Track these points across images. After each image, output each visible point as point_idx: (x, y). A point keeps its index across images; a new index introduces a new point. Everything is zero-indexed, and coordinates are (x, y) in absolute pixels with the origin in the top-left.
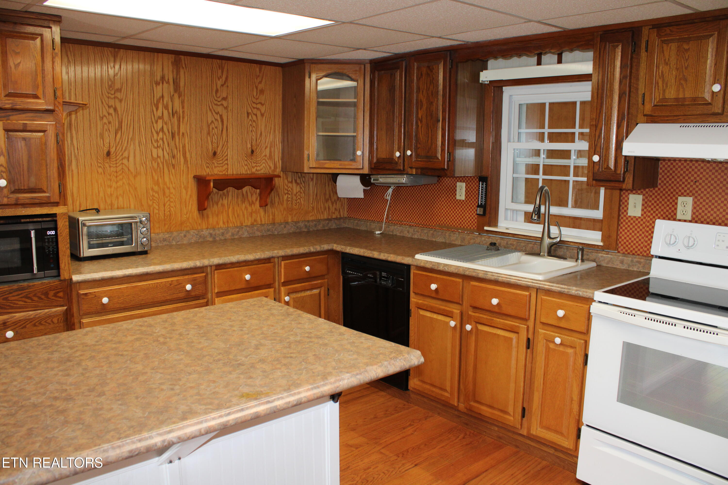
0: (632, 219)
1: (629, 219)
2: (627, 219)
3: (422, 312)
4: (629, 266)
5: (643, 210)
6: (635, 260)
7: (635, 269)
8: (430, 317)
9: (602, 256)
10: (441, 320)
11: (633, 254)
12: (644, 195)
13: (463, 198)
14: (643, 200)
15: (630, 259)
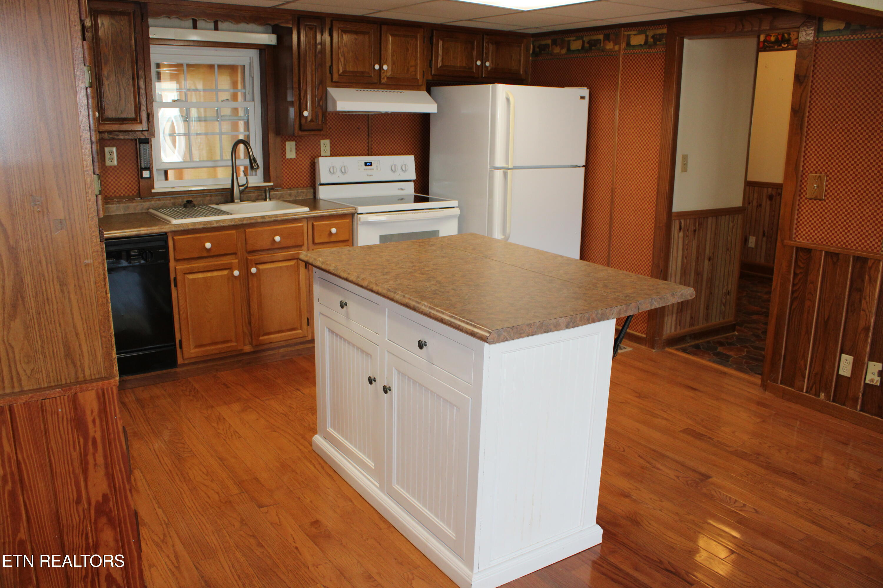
0: (289, 161)
1: (288, 161)
2: (286, 161)
3: (191, 277)
4: (296, 197)
5: (296, 153)
6: (300, 191)
7: (301, 198)
8: (203, 278)
9: (274, 194)
10: (217, 276)
11: (297, 187)
12: (296, 141)
13: (115, 163)
14: (296, 145)
15: (296, 191)
